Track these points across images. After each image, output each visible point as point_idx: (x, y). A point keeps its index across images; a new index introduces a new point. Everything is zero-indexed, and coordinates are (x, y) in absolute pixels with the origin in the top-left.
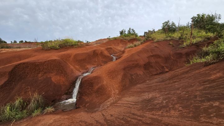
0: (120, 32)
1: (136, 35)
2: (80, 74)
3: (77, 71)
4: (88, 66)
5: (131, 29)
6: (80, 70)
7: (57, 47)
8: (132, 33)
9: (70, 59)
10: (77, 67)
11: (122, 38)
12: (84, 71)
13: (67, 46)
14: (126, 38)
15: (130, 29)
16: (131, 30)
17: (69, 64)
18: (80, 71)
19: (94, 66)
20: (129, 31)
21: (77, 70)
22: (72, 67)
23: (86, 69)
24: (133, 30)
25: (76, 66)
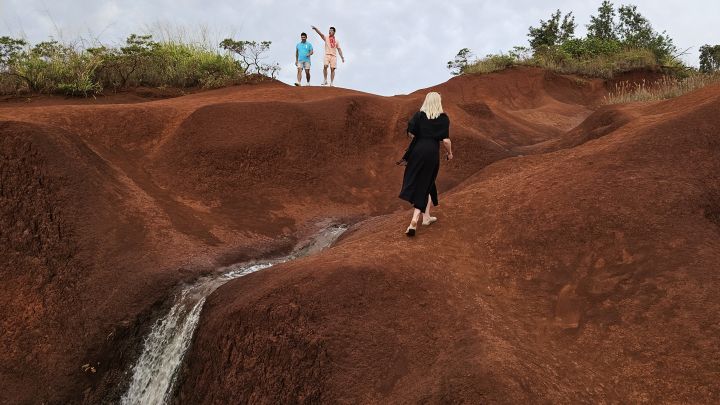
0: (533, 32)
1: (658, 48)
2: (206, 260)
3: (178, 238)
4: (292, 210)
5: (616, 8)
6: (217, 232)
7: (84, 77)
8: (621, 37)
9: (145, 146)
10: (198, 206)
11: (552, 65)
12: (248, 243)
13: (153, 85)
14: (584, 64)
15: (606, 10)
16: (616, 19)
17: (124, 179)
18: (214, 242)
19: (346, 212)
20: (601, 26)
21: (184, 229)
22: (142, 200)
23: (272, 230)
24: (627, 12)
25: (187, 203)
